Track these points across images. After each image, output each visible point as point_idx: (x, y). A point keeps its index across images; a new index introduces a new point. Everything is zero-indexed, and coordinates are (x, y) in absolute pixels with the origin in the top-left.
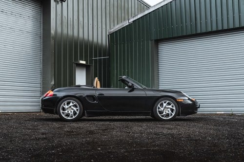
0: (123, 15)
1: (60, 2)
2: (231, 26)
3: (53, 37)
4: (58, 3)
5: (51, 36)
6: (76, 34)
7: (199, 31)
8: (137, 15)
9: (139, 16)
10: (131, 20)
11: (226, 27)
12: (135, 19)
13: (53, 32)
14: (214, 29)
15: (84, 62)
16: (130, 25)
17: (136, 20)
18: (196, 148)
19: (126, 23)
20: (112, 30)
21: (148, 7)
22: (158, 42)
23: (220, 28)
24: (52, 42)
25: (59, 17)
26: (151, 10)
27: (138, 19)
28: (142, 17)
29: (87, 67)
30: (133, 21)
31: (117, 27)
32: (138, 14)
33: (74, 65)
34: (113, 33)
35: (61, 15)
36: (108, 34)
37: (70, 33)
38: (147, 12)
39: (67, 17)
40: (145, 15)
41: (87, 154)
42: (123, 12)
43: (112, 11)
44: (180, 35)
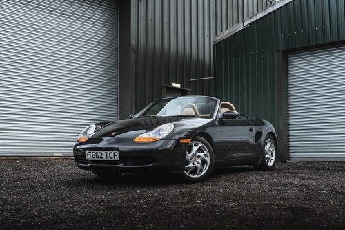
0: (235, 16)
4: (141, 1)
5: (131, 47)
8: (256, 15)
9: (259, 16)
10: (247, 23)
12: (253, 20)
13: (133, 42)
15: (178, 86)
16: (245, 29)
17: (254, 22)
19: (240, 27)
20: (219, 38)
22: (288, 53)
24: (133, 56)
26: (277, 6)
27: (257, 21)
29: (182, 92)
30: (251, 24)
31: (227, 33)
32: (258, 13)
33: (165, 90)
35: (145, 17)
36: (212, 43)
37: (158, 42)
39: (153, 20)
40: (269, 14)
41: (182, 207)
42: (235, 10)
43: (218, 9)
44: (322, 42)
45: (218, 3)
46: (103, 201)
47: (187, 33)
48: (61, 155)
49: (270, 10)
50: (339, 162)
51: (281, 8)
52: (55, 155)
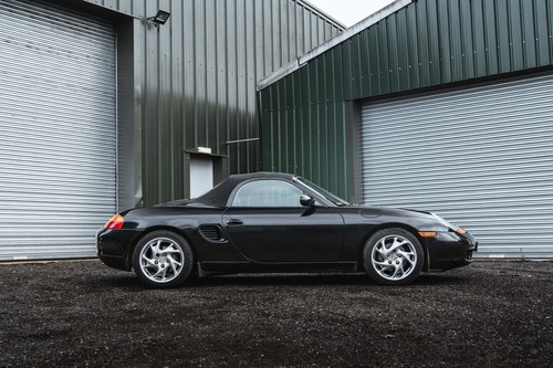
0: (292, 50)
1: (153, 26)
2: (531, 64)
3: (138, 99)
4: (149, 28)
5: (135, 96)
6: (189, 91)
7: (448, 79)
8: (316, 48)
9: (321, 50)
10: (304, 60)
12: (311, 56)
13: (138, 88)
14: (481, 73)
15: (207, 150)
16: (302, 70)
19: (294, 66)
20: (265, 82)
21: (340, 28)
22: (361, 104)
24: (138, 109)
25: (152, 57)
26: (346, 36)
27: (318, 57)
28: (325, 52)
29: (214, 160)
30: (309, 61)
32: (319, 46)
33: (187, 157)
34: (268, 87)
35: (156, 52)
37: (177, 89)
38: (336, 42)
39: (168, 56)
40: (334, 48)
43: (268, 41)
47: (221, 75)
51: (351, 38)
52: (15, 258)
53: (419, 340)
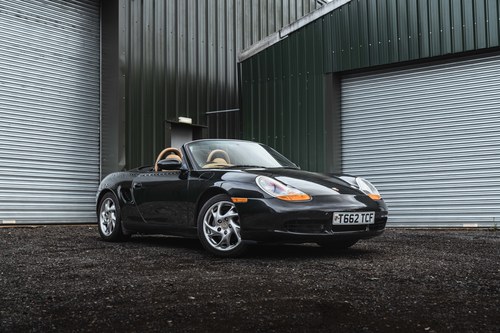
0: (271, 22)
3: (122, 69)
7: (426, 54)
9: (302, 23)
10: (285, 32)
11: (482, 45)
12: (293, 29)
13: (122, 57)
14: (458, 48)
15: (188, 121)
16: (282, 42)
17: (295, 32)
18: (397, 298)
19: (275, 39)
20: (246, 53)
22: (341, 77)
23: (470, 47)
24: (122, 78)
25: (136, 27)
27: (298, 30)
29: (194, 130)
30: (290, 34)
31: (258, 46)
32: (297, 20)
33: (168, 127)
35: (140, 23)
36: (237, 61)
39: (151, 26)
40: (315, 21)
41: (164, 308)
42: (270, 15)
44: (386, 62)
45: (247, 3)
46: (50, 298)
47: (202, 46)
48: (14, 222)
49: (317, 15)
50: (409, 229)
51: (331, 12)
52: (4, 222)
53: (402, 281)
